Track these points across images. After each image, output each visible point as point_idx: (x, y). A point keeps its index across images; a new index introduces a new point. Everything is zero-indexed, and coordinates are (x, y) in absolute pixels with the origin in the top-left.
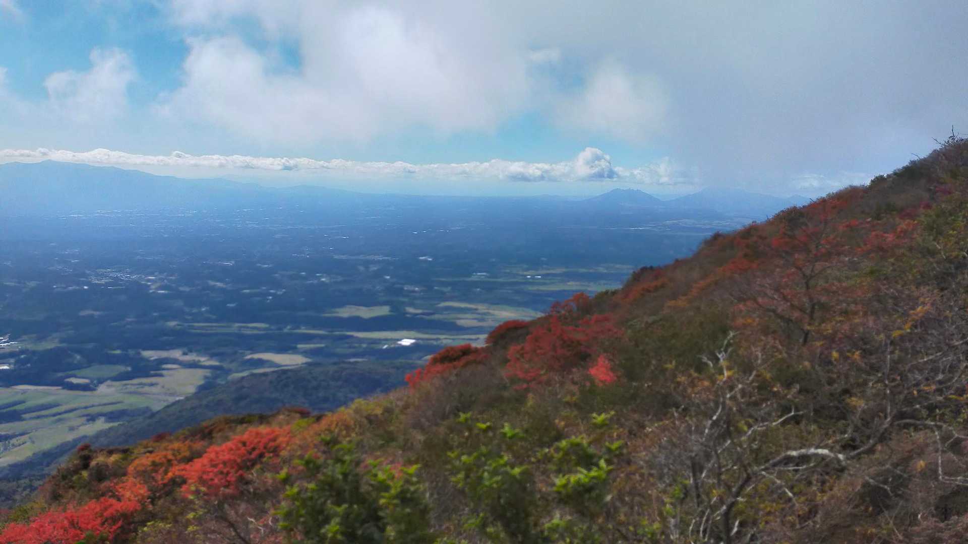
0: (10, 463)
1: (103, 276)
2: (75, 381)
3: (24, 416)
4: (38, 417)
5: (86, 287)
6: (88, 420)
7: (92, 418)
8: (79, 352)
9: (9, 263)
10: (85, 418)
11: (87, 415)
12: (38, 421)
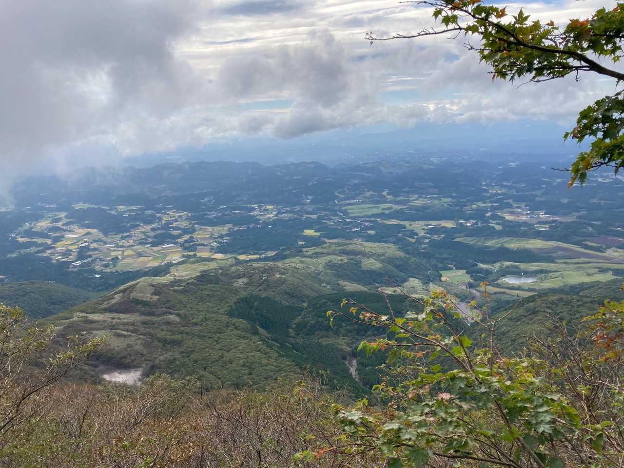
0: (550, 288)
1: (606, 177)
2: (589, 243)
3: (556, 260)
4: (565, 263)
5: (595, 184)
6: (599, 271)
7: (603, 271)
8: (591, 225)
9: (544, 167)
10: (598, 270)
11: (599, 268)
12: (564, 266)
